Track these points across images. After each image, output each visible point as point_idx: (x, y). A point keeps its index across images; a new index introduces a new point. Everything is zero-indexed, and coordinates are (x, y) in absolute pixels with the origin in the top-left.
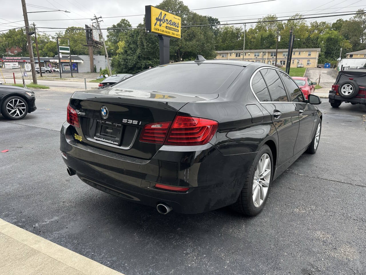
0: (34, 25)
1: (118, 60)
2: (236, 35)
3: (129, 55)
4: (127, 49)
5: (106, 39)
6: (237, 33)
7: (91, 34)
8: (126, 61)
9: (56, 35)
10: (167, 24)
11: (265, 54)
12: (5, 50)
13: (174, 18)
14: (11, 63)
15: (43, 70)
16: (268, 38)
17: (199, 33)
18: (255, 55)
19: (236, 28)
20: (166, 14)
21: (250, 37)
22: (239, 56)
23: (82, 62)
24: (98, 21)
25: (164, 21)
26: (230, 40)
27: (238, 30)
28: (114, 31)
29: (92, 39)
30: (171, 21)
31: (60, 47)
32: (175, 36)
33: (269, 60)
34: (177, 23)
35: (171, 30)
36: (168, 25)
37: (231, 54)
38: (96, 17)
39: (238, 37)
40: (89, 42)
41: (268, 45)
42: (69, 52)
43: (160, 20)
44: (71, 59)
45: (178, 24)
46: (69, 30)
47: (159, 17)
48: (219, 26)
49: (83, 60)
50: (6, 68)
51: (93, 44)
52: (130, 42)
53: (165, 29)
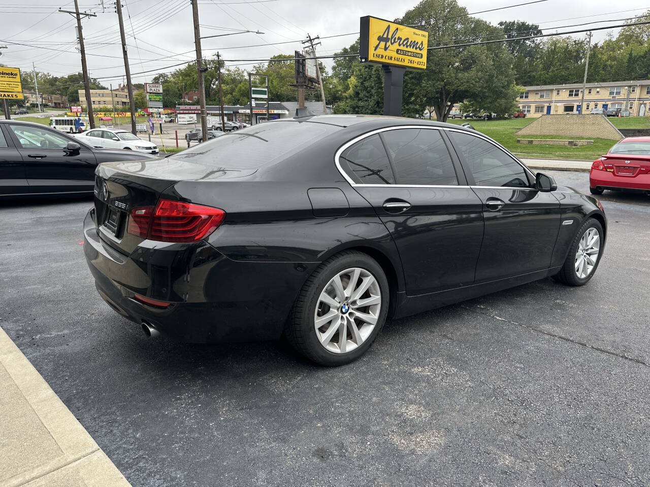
0: (218, 56)
1: (344, 109)
2: (575, 54)
3: (361, 100)
4: (359, 90)
5: (330, 72)
6: (577, 51)
7: (304, 66)
8: (357, 109)
9: (254, 69)
10: (400, 45)
11: (633, 91)
12: (181, 95)
13: (414, 33)
14: (187, 116)
15: (228, 127)
16: (644, 57)
17: (483, 57)
18: (611, 93)
19: (575, 41)
20: (397, 29)
21: (605, 57)
22: (577, 95)
23: (287, 112)
24: (313, 44)
25: (393, 42)
26: (560, 65)
27: (579, 44)
28: (345, 59)
29: (304, 74)
30: (408, 39)
31: (253, 89)
32: (415, 65)
33: (641, 102)
34: (419, 43)
35: (408, 55)
36: (402, 48)
37: (558, 91)
38: (310, 37)
39: (577, 58)
40: (299, 80)
41: (643, 71)
42: (266, 97)
43: (386, 40)
44: (268, 109)
45: (422, 43)
46: (274, 61)
47: (383, 35)
48: (539, 39)
49: (288, 110)
50: (179, 123)
51: (305, 83)
52: (366, 78)
53: (394, 55)
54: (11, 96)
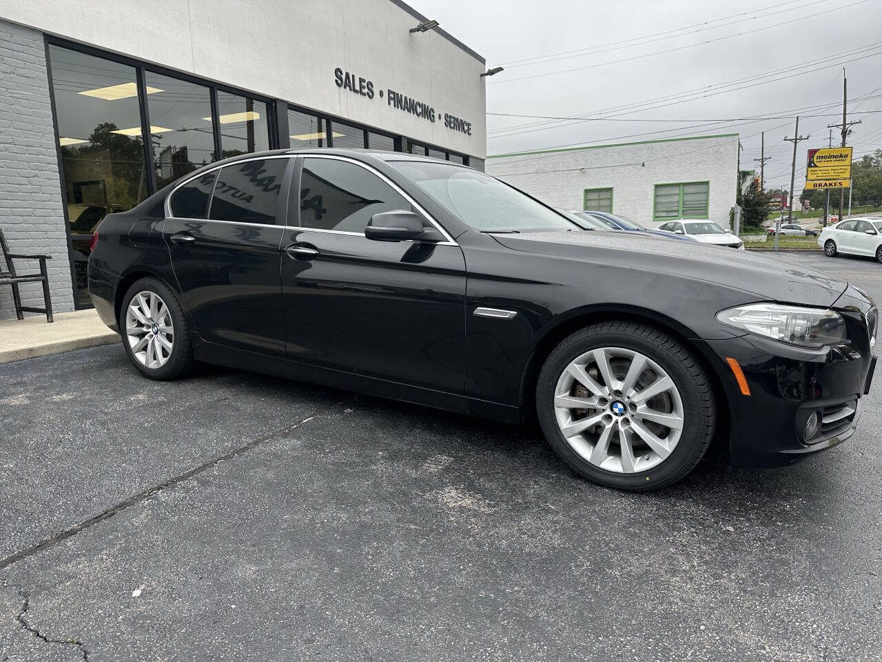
54: (833, 184)
